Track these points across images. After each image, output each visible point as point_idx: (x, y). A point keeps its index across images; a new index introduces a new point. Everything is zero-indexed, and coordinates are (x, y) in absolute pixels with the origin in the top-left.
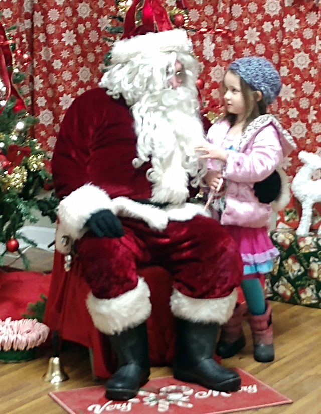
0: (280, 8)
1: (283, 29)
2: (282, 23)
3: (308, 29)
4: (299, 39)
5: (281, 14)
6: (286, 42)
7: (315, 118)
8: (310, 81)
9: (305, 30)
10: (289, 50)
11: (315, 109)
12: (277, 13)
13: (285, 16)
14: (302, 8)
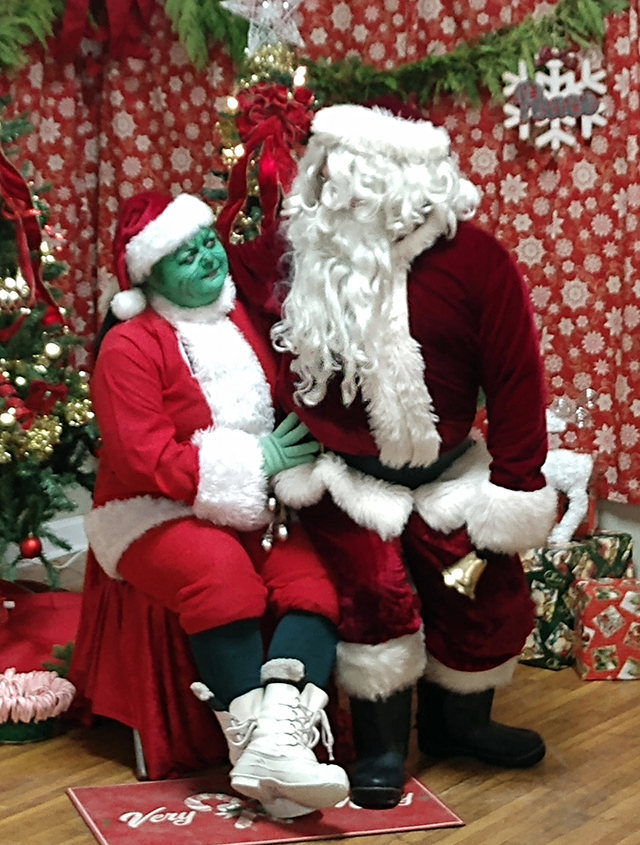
0: (496, 163)
1: (500, 199)
2: (499, 188)
3: (542, 198)
4: (526, 216)
5: (497, 174)
6: (504, 220)
7: (550, 347)
8: (544, 286)
9: (537, 200)
10: (509, 234)
11: (549, 333)
12: (491, 171)
13: (504, 177)
14: (532, 164)
